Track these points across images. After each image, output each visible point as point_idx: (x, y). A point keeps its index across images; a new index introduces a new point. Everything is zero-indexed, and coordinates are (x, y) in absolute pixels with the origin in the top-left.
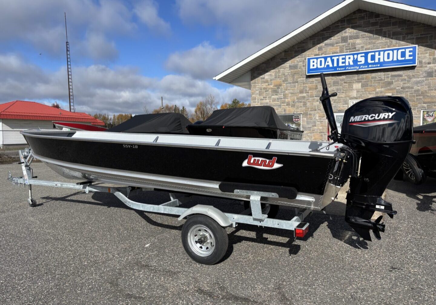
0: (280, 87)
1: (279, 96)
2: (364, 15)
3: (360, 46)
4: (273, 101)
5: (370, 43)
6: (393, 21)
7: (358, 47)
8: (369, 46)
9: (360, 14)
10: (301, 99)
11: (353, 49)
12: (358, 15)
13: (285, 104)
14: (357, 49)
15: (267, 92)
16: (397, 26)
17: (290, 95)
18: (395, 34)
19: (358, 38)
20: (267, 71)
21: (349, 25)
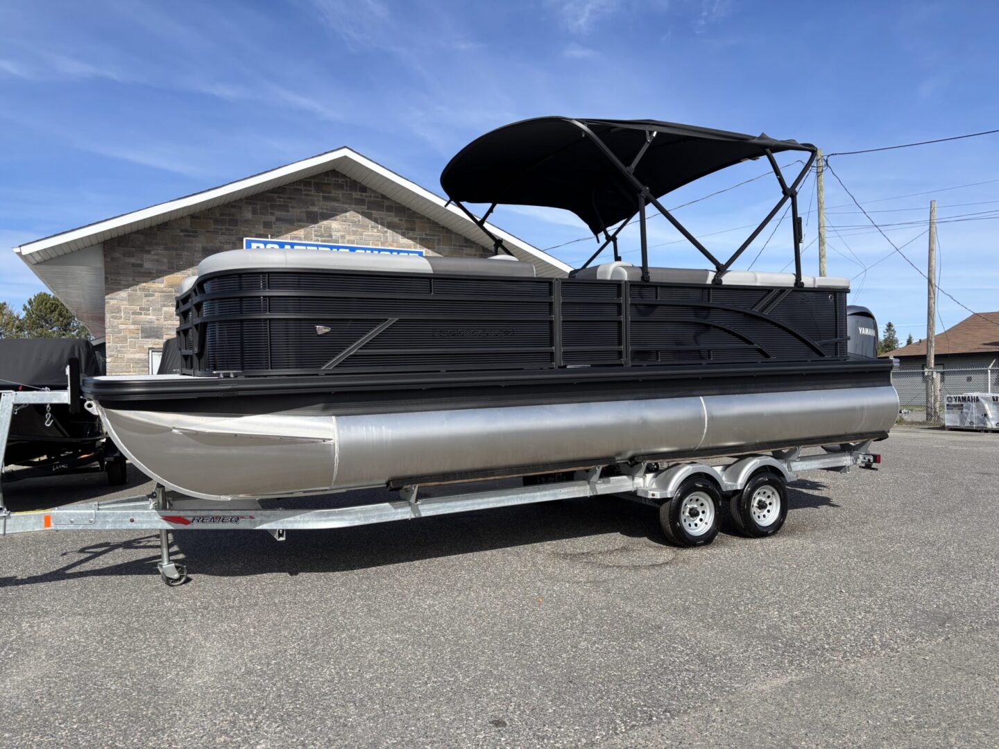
2: (343, 182)
3: (339, 234)
4: (165, 319)
5: (355, 233)
6: (386, 203)
7: (335, 235)
8: (352, 238)
9: (336, 179)
11: (327, 237)
12: (333, 180)
14: (334, 237)
15: (150, 298)
16: (393, 214)
18: (390, 226)
19: (335, 220)
20: (148, 252)
21: (319, 193)
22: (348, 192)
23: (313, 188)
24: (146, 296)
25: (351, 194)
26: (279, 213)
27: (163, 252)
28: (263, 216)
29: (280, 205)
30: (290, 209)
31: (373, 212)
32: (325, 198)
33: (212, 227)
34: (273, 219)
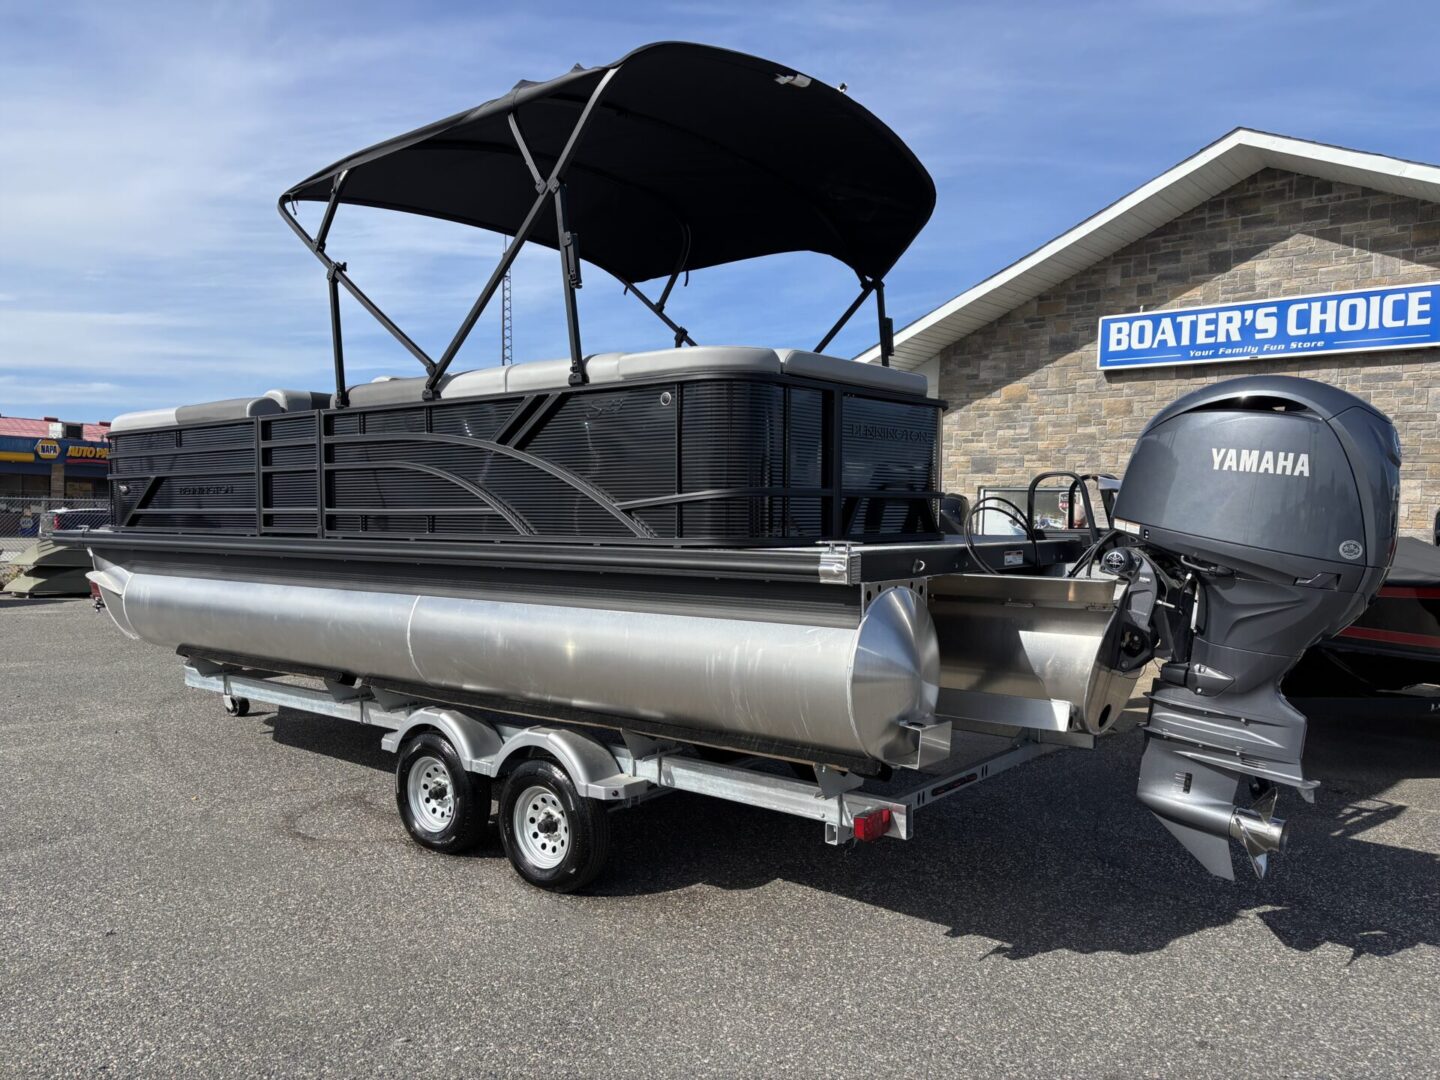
0: (1022, 404)
1: (1019, 431)
2: (1284, 185)
3: (1268, 282)
5: (1300, 274)
7: (1261, 284)
8: (1295, 283)
9: (1271, 184)
10: (1082, 444)
11: (1245, 290)
12: (1266, 186)
13: (1034, 457)
14: (1258, 289)
15: (984, 420)
16: (1387, 220)
17: (1050, 429)
18: (1379, 245)
19: (1263, 258)
20: (986, 357)
21: (1236, 216)
22: (1294, 201)
23: (1225, 211)
24: (980, 416)
25: (1299, 203)
26: (1165, 267)
27: (1001, 355)
28: (1138, 278)
29: (1167, 254)
32: (1246, 224)
33: (1065, 308)
34: (1153, 277)
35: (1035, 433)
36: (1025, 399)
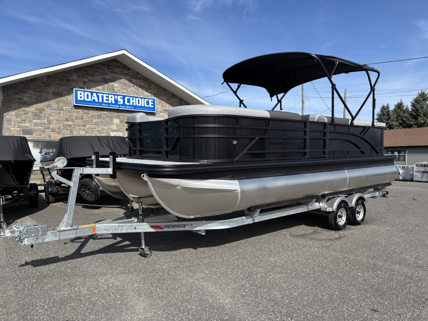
0: (43, 112)
1: (42, 121)
2: (119, 65)
4: (34, 126)
5: (124, 89)
6: (139, 76)
8: (124, 91)
9: (117, 64)
10: (67, 127)
11: (112, 90)
12: (115, 64)
13: (50, 130)
14: (116, 91)
15: (27, 115)
16: (142, 81)
17: (55, 121)
19: (116, 82)
20: (26, 93)
21: (109, 69)
22: (122, 70)
23: (106, 67)
24: (25, 114)
25: (123, 71)
26: (91, 78)
27: (33, 93)
28: (83, 79)
29: (91, 74)
30: (95, 76)
31: (133, 80)
32: (112, 72)
33: (58, 82)
34: (87, 80)
35: (49, 122)
36: (44, 110)
